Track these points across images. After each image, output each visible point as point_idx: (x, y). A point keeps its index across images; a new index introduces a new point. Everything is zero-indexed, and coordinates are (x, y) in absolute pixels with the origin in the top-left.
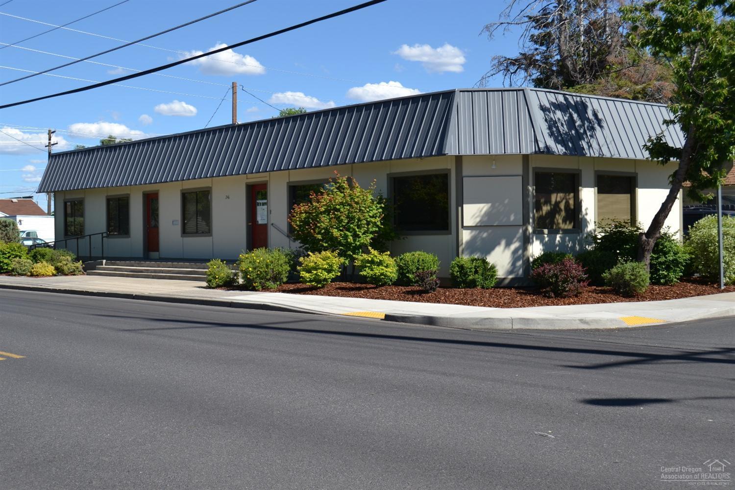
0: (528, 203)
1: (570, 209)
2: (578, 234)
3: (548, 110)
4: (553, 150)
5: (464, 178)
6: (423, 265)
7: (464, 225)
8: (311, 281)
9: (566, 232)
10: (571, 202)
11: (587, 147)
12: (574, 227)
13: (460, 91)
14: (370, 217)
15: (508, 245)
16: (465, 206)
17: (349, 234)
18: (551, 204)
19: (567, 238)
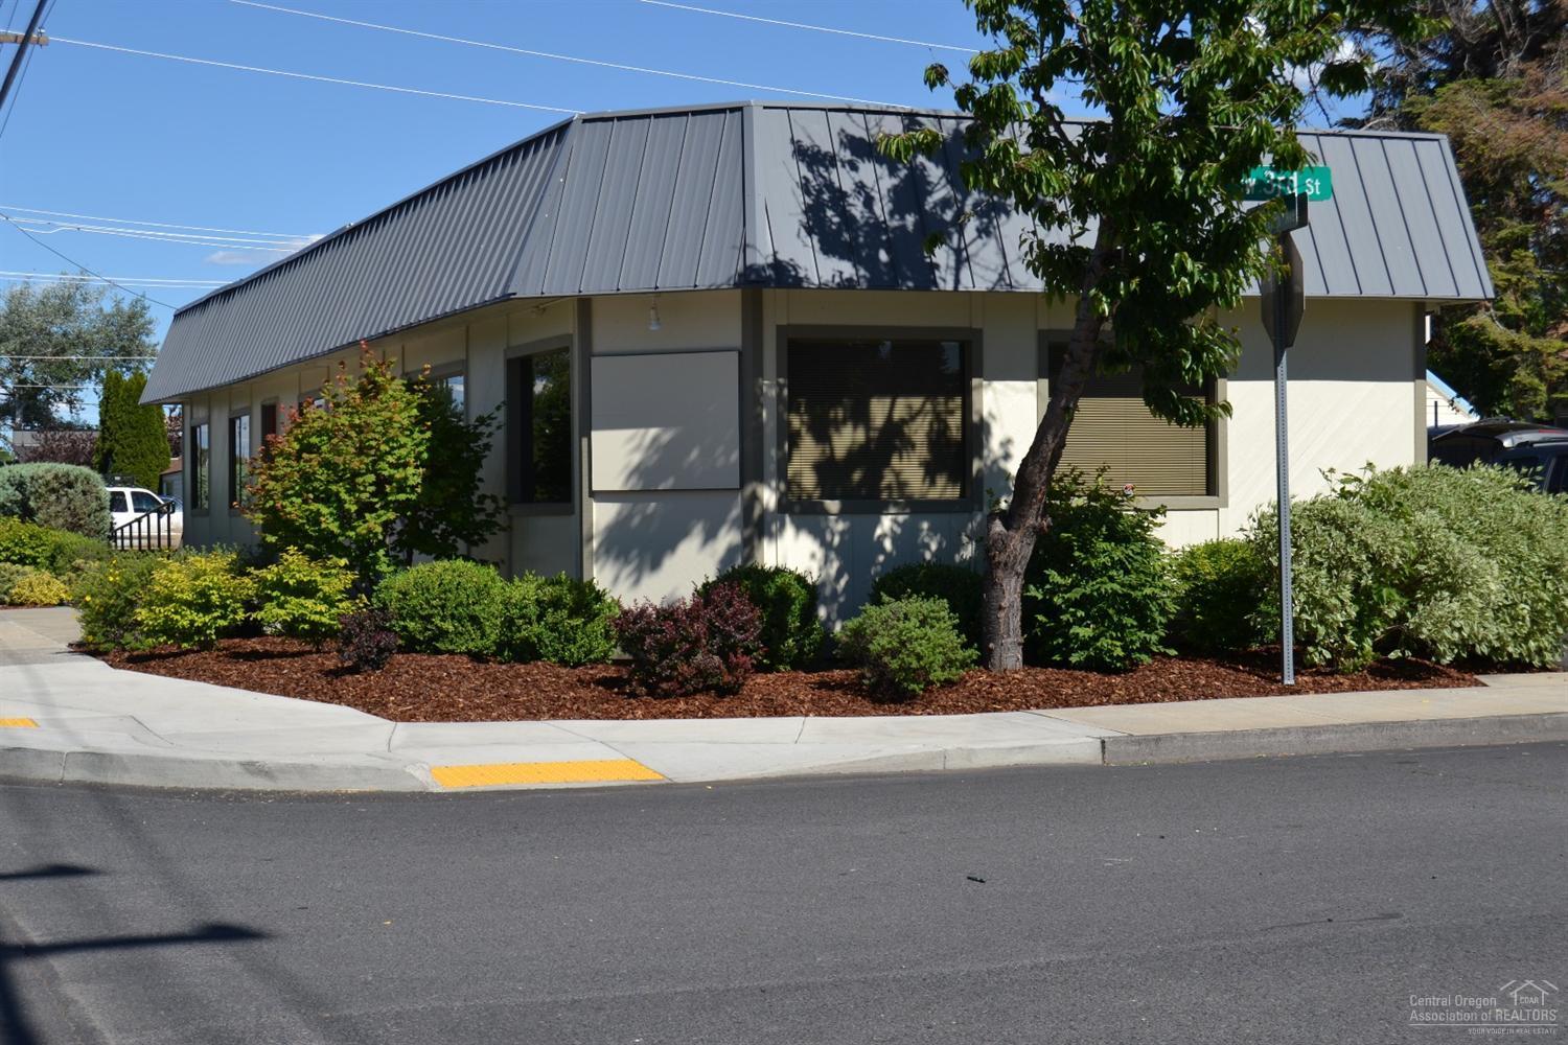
0: (760, 427)
1: (949, 442)
2: (966, 515)
3: (830, 160)
4: (802, 274)
5: (594, 361)
6: (443, 596)
7: (594, 489)
8: (152, 633)
9: (918, 507)
10: (955, 421)
11: (952, 263)
12: (963, 494)
13: (585, 121)
14: (392, 465)
15: (710, 536)
16: (595, 434)
17: (324, 510)
18: (868, 429)
19: (925, 525)
